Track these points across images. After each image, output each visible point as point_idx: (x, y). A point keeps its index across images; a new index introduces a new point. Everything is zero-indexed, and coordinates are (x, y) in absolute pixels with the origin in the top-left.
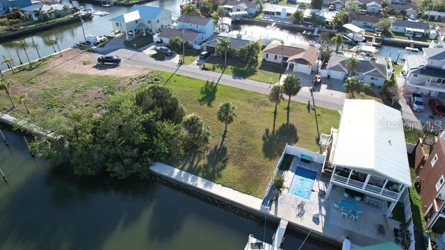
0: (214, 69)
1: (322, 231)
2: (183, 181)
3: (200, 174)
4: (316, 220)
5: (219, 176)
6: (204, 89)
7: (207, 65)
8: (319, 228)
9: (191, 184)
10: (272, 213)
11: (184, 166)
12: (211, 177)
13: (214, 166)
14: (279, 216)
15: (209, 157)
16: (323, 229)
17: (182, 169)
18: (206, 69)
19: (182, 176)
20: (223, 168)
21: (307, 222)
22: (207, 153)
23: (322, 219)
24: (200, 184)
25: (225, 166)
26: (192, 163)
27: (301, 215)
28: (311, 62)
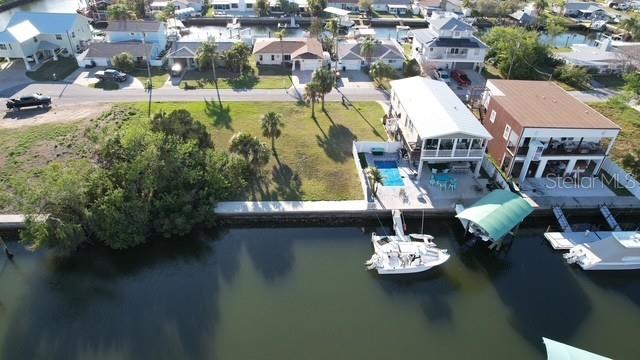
0: (201, 86)
1: (432, 207)
2: (265, 210)
3: (280, 198)
4: (421, 200)
5: (302, 193)
6: (208, 112)
7: (190, 83)
8: (428, 206)
9: (277, 210)
10: (379, 207)
11: (254, 196)
12: (295, 197)
13: (288, 186)
14: (388, 208)
15: (276, 179)
16: (433, 204)
17: (254, 200)
18: (192, 88)
19: (260, 206)
20: (299, 184)
21: (414, 205)
22: (271, 177)
23: (426, 198)
24: (287, 207)
25: (300, 182)
26: (261, 191)
27: (406, 200)
28: (320, 55)
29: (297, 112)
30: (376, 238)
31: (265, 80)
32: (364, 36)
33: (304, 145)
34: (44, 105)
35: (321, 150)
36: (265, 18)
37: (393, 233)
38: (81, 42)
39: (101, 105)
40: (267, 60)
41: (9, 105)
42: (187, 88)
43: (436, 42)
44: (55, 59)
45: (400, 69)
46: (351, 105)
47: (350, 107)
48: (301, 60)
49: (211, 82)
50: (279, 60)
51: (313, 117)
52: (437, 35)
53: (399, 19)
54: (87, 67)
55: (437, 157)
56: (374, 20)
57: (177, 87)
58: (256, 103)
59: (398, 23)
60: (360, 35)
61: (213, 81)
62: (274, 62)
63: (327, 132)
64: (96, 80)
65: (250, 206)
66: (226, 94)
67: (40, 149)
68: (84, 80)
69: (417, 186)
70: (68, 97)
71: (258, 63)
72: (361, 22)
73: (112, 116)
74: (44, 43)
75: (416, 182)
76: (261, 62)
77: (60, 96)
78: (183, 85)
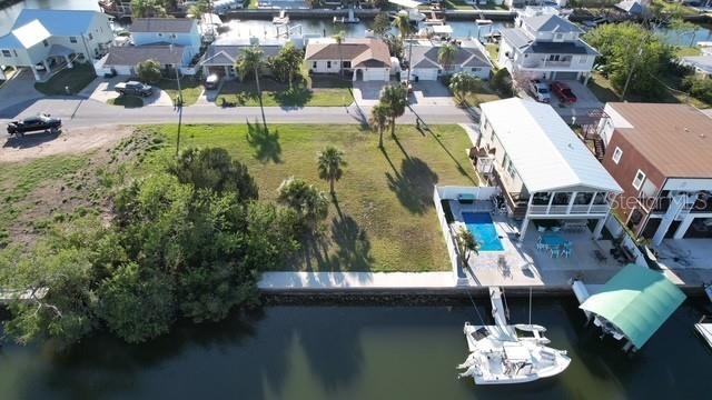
0: (242, 103)
1: (542, 284)
2: (324, 286)
3: (343, 268)
4: (527, 272)
5: (371, 260)
6: (250, 138)
7: (230, 98)
8: (536, 281)
9: (339, 286)
10: (472, 284)
11: (309, 264)
12: (362, 266)
13: (353, 249)
14: (484, 284)
15: (337, 238)
16: (542, 280)
17: (309, 270)
18: (231, 105)
19: (317, 279)
20: (367, 247)
21: (519, 280)
22: (330, 234)
23: (533, 269)
24: (352, 281)
25: (368, 243)
26: (318, 256)
27: (507, 273)
28: (386, 61)
29: (361, 139)
30: (470, 329)
31: (320, 94)
32: (439, 34)
33: (371, 188)
34: (51, 129)
35: (394, 194)
36: (318, 11)
37: (493, 322)
38: (100, 45)
39: (121, 128)
40: (322, 67)
41: (11, 130)
42: (225, 105)
43: (533, 46)
44: (70, 66)
45: (485, 80)
46: (427, 130)
47: (426, 133)
48: (363, 69)
49: (254, 98)
50: (336, 68)
51: (381, 147)
52: (534, 38)
53: (479, 11)
54: (107, 76)
55: (548, 213)
56: (448, 12)
57: (213, 104)
58: (309, 126)
59: (477, 16)
60: (434, 34)
61: (256, 96)
62: (330, 70)
63: (399, 169)
64: (116, 95)
65: (303, 280)
66: (273, 114)
67: (43, 191)
68: (102, 94)
69: (519, 250)
70: (81, 117)
71: (311, 72)
72: (433, 15)
73: (132, 145)
74: (56, 47)
75: (519, 246)
76: (314, 70)
77: (73, 116)
78: (220, 102)
